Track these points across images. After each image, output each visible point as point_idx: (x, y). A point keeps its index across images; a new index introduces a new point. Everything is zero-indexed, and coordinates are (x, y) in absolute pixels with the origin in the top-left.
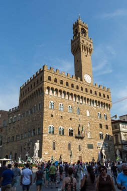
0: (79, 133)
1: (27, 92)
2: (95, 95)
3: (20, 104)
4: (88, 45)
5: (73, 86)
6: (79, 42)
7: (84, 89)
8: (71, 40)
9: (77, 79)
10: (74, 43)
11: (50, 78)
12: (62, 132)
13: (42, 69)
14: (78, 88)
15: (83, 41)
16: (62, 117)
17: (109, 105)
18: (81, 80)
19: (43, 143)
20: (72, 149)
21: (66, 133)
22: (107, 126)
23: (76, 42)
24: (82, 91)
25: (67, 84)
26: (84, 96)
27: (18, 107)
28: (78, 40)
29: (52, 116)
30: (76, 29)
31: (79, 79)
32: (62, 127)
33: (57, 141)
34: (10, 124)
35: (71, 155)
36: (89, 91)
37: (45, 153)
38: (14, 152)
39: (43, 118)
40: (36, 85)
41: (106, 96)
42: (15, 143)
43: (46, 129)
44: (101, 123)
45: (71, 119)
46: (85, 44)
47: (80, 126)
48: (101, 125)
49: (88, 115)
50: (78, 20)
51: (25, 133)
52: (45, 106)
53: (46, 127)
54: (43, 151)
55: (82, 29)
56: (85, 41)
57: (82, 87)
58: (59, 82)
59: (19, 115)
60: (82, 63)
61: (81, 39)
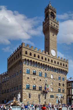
0: (45, 88)
1: (12, 62)
2: (57, 65)
3: (8, 70)
4: (55, 27)
5: (42, 58)
6: (48, 24)
7: (50, 60)
8: (43, 22)
9: (45, 53)
10: (45, 25)
11: (26, 53)
12: (34, 88)
13: (21, 46)
14: (46, 59)
15: (52, 23)
16: (34, 79)
17: (67, 71)
18: (49, 54)
19: (23, 94)
20: (40, 98)
21: (37, 88)
22: (63, 84)
23: (46, 24)
24: (48, 62)
25: (39, 57)
26: (50, 65)
27: (7, 72)
28: (48, 22)
29: (28, 78)
30: (47, 13)
31: (47, 53)
32: (34, 85)
33: (32, 93)
34: (3, 82)
35: (40, 101)
36: (53, 62)
37: (24, 100)
38: (7, 99)
39: (22, 80)
40: (17, 57)
41: (65, 65)
42: (7, 94)
43: (24, 86)
44: (60, 83)
45: (40, 80)
46: (53, 25)
47: (46, 84)
48: (60, 84)
49: (52, 77)
50: (49, 5)
51: (12, 88)
52: (23, 72)
53: (24, 85)
54: (23, 98)
55: (52, 12)
56: (53, 23)
57: (49, 59)
58: (33, 55)
59: (8, 77)
60: (50, 41)
61: (50, 21)
